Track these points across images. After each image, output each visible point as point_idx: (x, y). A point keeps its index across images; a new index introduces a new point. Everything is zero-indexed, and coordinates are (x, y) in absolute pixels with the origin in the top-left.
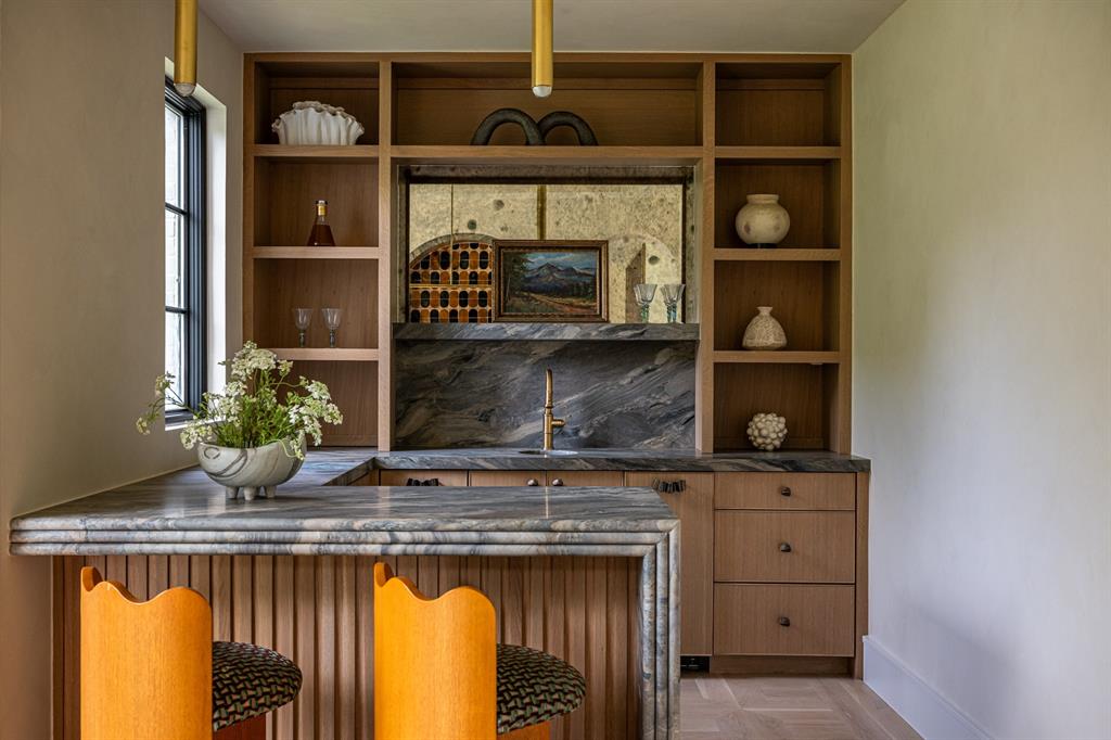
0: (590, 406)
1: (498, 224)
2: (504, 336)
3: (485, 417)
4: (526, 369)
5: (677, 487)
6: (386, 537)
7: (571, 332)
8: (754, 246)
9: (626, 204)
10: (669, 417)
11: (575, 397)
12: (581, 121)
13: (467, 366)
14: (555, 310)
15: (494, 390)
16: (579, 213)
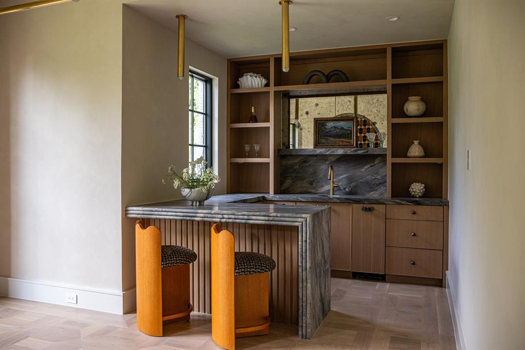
0: (350, 179)
1: (316, 112)
2: (316, 153)
3: (311, 183)
4: (326, 165)
5: (370, 210)
6: (221, 216)
7: (340, 152)
8: (411, 117)
9: (364, 102)
10: (380, 183)
11: (344, 176)
12: (342, 73)
13: (305, 164)
14: (336, 143)
15: (315, 173)
16: (346, 107)
